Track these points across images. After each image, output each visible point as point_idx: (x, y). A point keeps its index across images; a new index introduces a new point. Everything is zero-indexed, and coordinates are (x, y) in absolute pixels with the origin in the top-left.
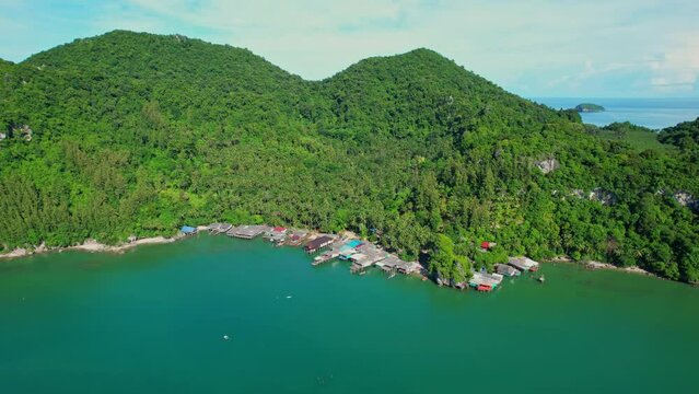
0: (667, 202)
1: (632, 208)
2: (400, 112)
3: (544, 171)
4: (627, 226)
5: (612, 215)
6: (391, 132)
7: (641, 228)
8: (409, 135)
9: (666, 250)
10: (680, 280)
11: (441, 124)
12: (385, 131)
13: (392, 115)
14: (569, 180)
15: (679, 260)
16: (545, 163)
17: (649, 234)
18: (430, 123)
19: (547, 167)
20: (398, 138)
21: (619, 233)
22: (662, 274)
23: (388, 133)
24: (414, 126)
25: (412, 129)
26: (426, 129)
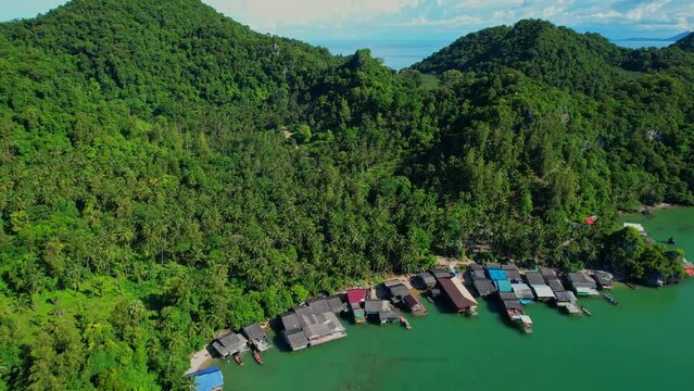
0: (644, 139)
2: (206, 67)
6: (203, 96)
8: (235, 98)
11: (275, 79)
12: (193, 96)
13: (193, 72)
18: (260, 80)
20: (219, 104)
22: (685, 203)
23: (197, 99)
24: (235, 85)
25: (234, 89)
26: (258, 89)
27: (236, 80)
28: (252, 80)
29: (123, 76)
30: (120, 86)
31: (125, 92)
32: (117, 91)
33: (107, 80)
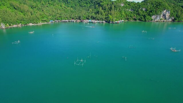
0: (142, 10)
1: (137, 11)
3: (122, 6)
4: (136, 14)
5: (134, 13)
6: (80, 5)
7: (138, 14)
8: (85, 6)
9: (143, 17)
10: (145, 21)
14: (126, 7)
15: (144, 18)
16: (122, 4)
17: (140, 15)
19: (122, 5)
20: (82, 7)
21: (136, 15)
22: (142, 21)
23: (79, 6)
24: (86, 4)
25: (85, 5)
26: (89, 4)
27: (86, 3)
28: (88, 3)
29: (68, 2)
30: (68, 3)
31: (68, 4)
32: (67, 4)
33: (66, 2)
